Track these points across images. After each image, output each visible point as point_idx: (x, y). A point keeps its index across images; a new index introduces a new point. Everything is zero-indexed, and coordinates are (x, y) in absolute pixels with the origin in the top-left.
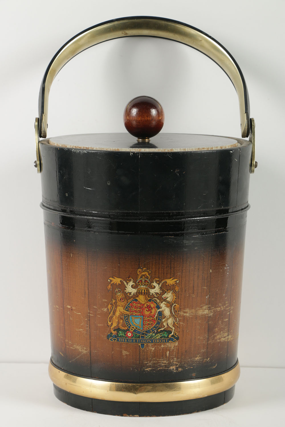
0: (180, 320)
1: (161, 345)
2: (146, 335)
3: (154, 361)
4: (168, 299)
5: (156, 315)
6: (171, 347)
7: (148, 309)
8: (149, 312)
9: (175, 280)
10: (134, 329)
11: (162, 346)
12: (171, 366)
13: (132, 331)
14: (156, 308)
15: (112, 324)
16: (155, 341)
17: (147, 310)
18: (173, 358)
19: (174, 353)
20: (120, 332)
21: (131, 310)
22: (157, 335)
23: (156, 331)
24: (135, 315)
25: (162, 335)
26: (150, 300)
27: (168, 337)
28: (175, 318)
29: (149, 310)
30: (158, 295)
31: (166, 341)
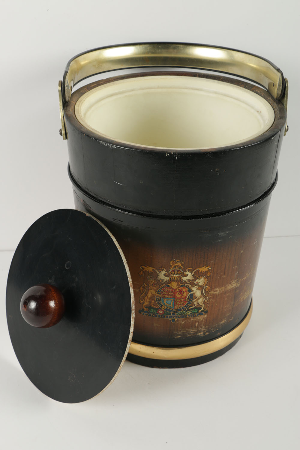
0: (210, 298)
1: (191, 319)
2: (177, 312)
3: (183, 330)
4: (199, 284)
5: (187, 297)
6: (200, 319)
7: (179, 293)
8: (181, 295)
9: (208, 267)
10: (165, 308)
12: (199, 332)
13: (164, 309)
14: (187, 292)
15: (144, 303)
16: (185, 316)
17: (178, 294)
18: (201, 327)
19: (203, 323)
20: (151, 309)
21: (163, 293)
22: (187, 312)
23: (186, 309)
24: (166, 297)
26: (182, 286)
27: (198, 312)
28: (206, 298)
29: (181, 294)
30: (190, 281)
31: (195, 315)
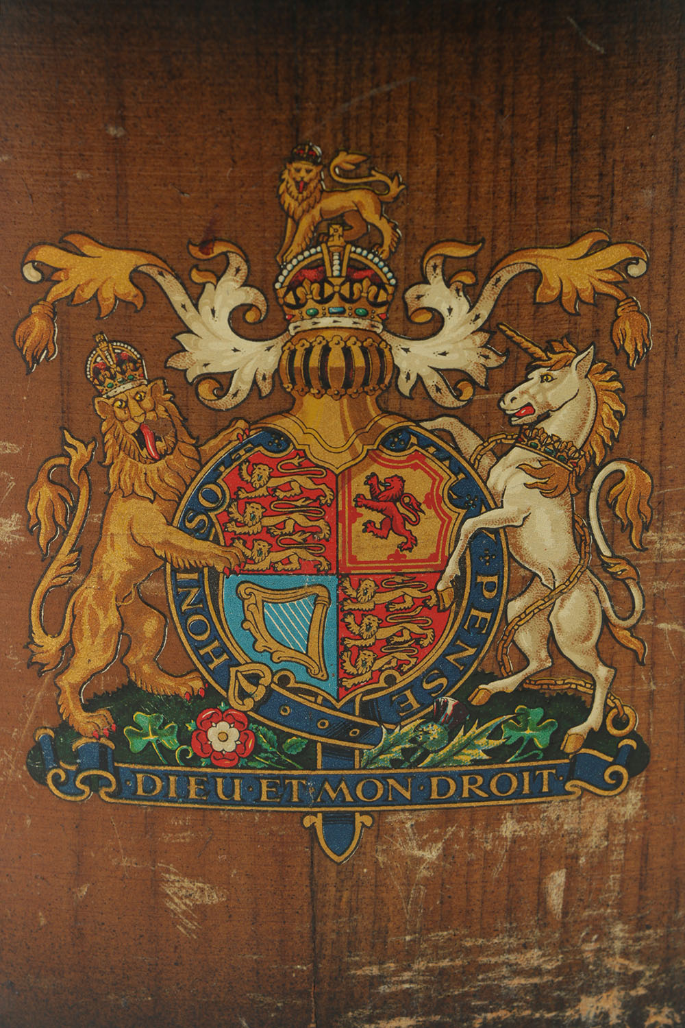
0: (655, 604)
1: (494, 821)
2: (368, 735)
3: (437, 951)
4: (551, 427)
5: (452, 569)
6: (583, 835)
7: (377, 517)
8: (394, 540)
9: (617, 253)
10: (260, 693)
11: (509, 828)
12: (587, 990)
13: (249, 703)
14: (447, 507)
15: (69, 650)
16: (443, 788)
17: (368, 526)
18: (599, 928)
19: (613, 880)
20: (139, 716)
21: (232, 527)
22: (460, 737)
23: (452, 702)
24: (264, 565)
25: (510, 735)
26: (396, 440)
27: (554, 748)
28: (616, 586)
29: (391, 525)
30: (468, 392)
31: (536, 780)
